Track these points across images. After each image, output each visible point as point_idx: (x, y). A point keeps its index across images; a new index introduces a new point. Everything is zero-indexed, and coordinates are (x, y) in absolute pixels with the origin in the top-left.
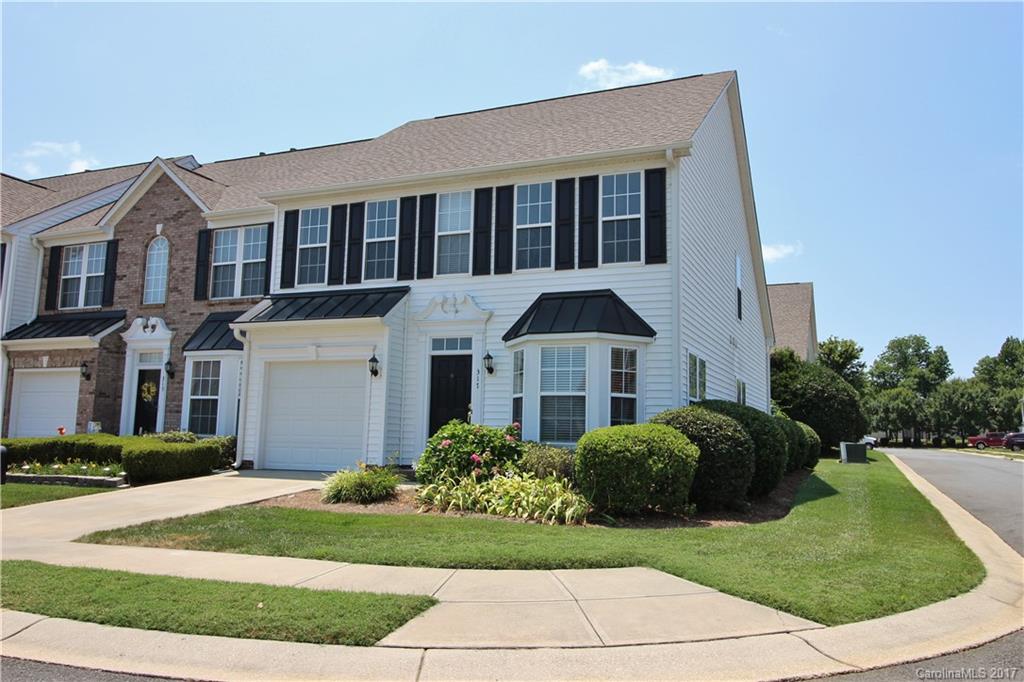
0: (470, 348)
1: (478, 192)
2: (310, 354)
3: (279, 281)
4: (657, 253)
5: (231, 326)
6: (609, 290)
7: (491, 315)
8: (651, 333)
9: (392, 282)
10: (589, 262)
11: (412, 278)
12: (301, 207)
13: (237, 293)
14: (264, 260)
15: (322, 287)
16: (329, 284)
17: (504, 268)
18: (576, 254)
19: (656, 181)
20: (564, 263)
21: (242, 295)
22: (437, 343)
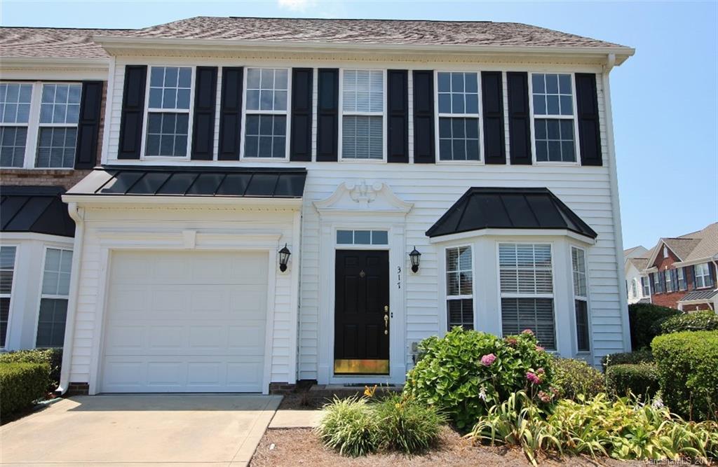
0: (386, 243)
1: (390, 72)
2: (188, 240)
3: (116, 149)
4: (593, 156)
5: (64, 198)
6: (545, 188)
7: (412, 208)
8: (592, 235)
9: (284, 163)
10: (521, 157)
11: (309, 160)
12: (151, 63)
13: (29, 162)
14: (76, 125)
15: (185, 161)
16: (193, 158)
17: (425, 156)
18: (508, 149)
19: (587, 85)
20: (495, 157)
21: (36, 165)
22: (343, 236)
